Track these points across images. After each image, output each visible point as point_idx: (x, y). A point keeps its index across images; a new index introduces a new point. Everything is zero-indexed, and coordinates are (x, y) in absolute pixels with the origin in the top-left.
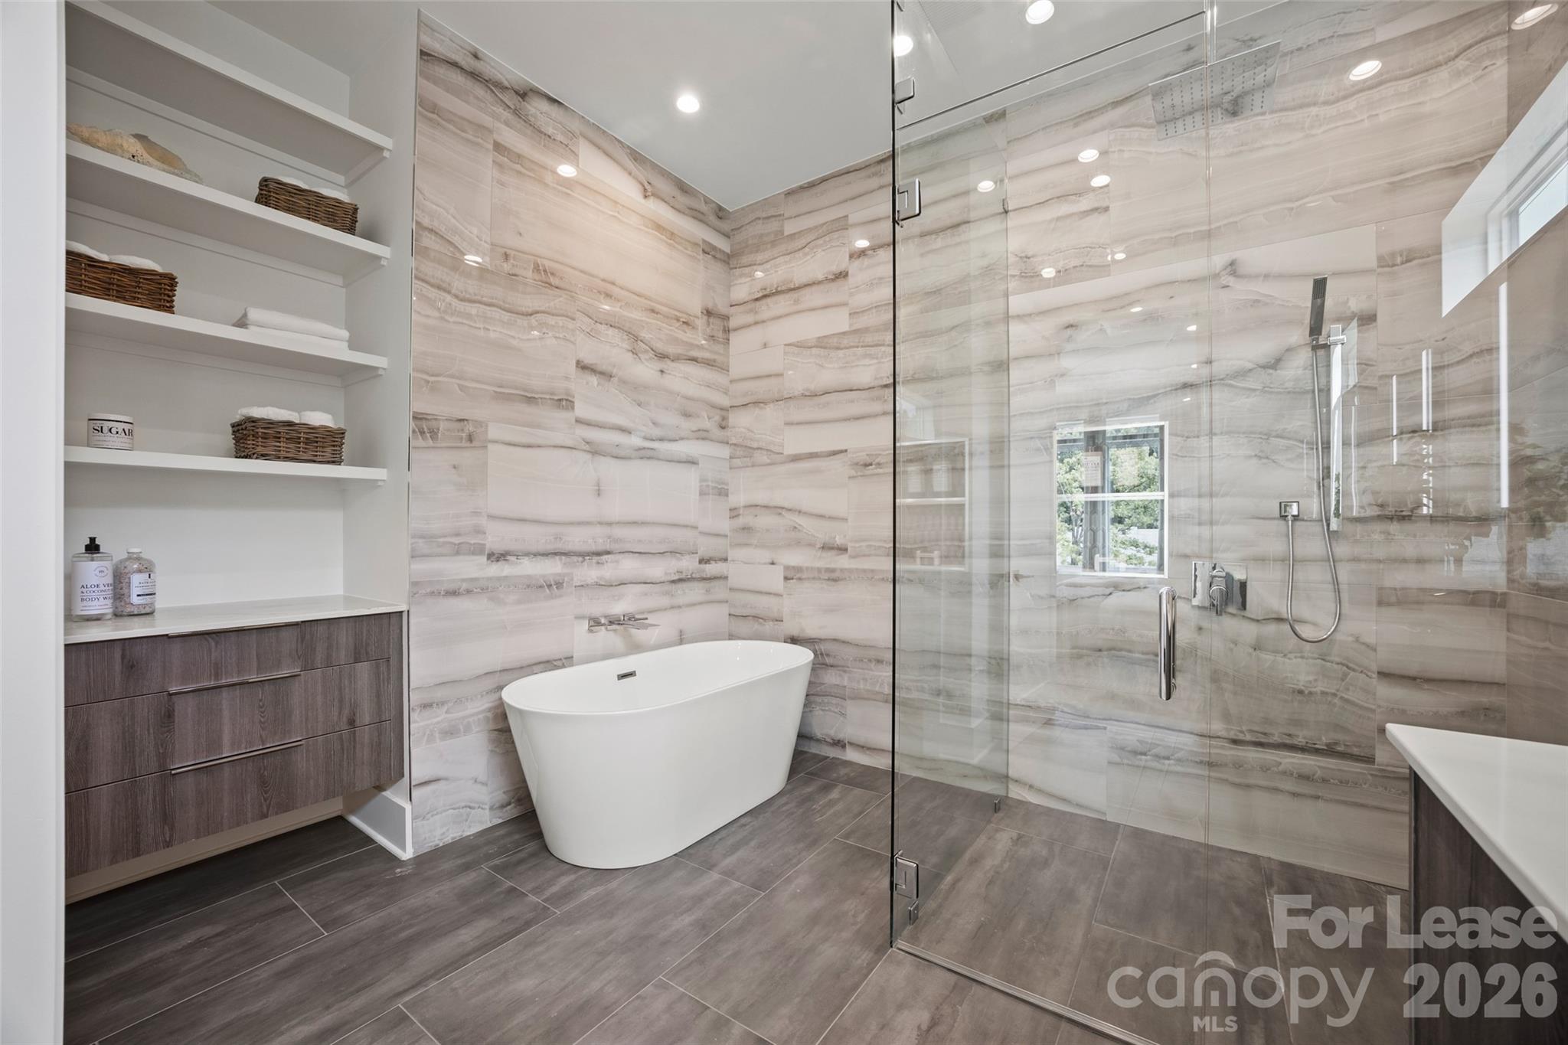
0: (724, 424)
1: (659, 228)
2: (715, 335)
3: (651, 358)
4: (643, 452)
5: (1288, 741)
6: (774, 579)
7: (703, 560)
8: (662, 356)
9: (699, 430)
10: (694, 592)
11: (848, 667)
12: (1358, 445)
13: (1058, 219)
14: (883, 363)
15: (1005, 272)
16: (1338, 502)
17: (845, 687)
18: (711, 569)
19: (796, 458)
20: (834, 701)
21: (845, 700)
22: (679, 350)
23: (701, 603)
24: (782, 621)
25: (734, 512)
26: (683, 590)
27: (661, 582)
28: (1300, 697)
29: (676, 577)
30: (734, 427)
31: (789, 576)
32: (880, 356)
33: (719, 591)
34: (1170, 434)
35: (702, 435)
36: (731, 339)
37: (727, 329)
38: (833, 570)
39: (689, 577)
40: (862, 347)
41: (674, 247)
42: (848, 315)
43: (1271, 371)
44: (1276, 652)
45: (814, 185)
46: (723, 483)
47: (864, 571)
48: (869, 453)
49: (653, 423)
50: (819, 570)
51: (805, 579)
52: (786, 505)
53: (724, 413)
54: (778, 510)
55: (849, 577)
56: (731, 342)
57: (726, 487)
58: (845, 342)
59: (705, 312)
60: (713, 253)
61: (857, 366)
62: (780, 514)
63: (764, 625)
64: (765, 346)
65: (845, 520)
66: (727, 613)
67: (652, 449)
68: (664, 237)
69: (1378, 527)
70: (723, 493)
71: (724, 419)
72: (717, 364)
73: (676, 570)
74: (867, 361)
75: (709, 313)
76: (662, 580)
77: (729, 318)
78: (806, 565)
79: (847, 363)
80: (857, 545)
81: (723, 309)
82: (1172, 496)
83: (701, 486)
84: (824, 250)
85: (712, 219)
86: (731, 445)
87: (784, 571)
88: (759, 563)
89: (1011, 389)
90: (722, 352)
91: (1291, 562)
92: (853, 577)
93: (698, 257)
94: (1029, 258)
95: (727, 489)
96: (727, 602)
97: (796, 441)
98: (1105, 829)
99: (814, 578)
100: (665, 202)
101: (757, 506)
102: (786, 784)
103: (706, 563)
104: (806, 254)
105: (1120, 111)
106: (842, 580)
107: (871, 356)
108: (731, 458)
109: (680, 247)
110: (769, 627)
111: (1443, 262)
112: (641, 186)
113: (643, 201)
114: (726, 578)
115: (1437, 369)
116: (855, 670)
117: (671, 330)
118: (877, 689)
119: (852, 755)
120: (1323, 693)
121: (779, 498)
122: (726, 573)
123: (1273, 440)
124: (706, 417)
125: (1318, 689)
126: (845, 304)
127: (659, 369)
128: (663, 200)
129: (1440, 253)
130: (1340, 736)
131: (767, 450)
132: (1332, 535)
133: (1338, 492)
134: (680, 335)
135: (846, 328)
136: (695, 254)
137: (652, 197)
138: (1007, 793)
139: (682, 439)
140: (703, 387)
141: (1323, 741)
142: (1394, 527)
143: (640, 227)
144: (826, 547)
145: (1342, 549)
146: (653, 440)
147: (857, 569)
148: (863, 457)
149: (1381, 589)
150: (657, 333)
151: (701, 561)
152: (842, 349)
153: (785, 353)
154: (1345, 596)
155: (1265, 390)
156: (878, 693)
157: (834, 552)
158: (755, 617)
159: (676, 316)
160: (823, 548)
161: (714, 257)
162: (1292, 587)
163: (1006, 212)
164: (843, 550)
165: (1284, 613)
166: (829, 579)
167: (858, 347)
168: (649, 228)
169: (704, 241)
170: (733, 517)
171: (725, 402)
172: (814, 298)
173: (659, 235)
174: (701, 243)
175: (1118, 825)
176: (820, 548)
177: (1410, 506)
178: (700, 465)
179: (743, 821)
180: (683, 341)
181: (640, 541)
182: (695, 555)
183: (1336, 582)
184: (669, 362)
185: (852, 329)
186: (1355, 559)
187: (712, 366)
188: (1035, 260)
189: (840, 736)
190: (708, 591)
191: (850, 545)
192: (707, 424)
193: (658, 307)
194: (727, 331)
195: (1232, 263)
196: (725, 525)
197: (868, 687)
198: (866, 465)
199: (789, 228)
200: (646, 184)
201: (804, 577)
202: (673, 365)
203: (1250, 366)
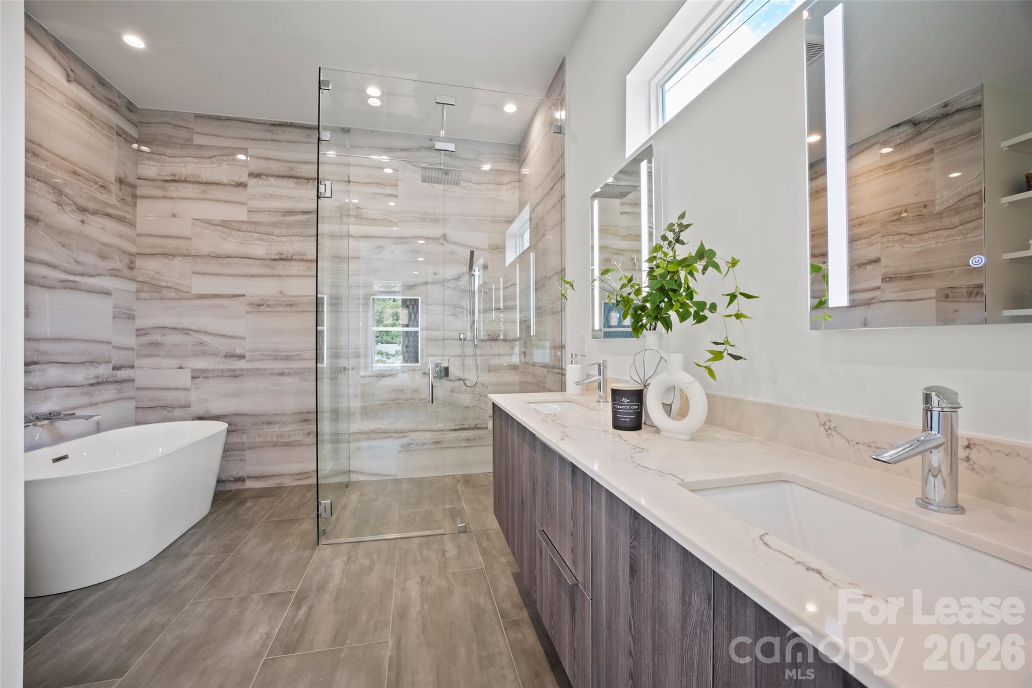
0: (132, 266)
1: (80, 107)
2: (125, 198)
3: (73, 210)
4: (65, 284)
5: (463, 427)
6: (184, 378)
7: (116, 367)
8: (83, 210)
9: (113, 269)
10: (109, 392)
11: (246, 430)
12: (483, 313)
13: (375, 194)
14: (272, 245)
15: (348, 212)
16: (477, 334)
17: (244, 442)
18: (122, 374)
19: (202, 297)
20: (236, 453)
21: (244, 451)
22: (98, 207)
23: (113, 400)
24: (190, 407)
25: (141, 332)
26: (100, 391)
27: (82, 386)
28: (466, 409)
29: (94, 381)
30: (141, 269)
31: (196, 376)
32: (270, 240)
33: (128, 391)
34: (421, 303)
35: (115, 273)
36: (137, 203)
37: (135, 195)
38: (234, 370)
39: (105, 380)
40: (257, 233)
41: (94, 126)
42: (247, 211)
43: (456, 281)
44: (458, 392)
45: (220, 119)
46: (131, 310)
47: (258, 369)
48: (261, 298)
49: (76, 262)
50: (223, 371)
51: (210, 377)
52: (193, 328)
53: (132, 258)
54: (186, 331)
55: (247, 374)
56: (137, 205)
57: (133, 313)
58: (244, 227)
59: (118, 180)
60: (124, 136)
61: (253, 244)
62: (188, 334)
63: (173, 411)
64: (174, 215)
65: (244, 338)
66: (135, 406)
67: (74, 281)
68: (84, 117)
69: (488, 343)
70: (131, 317)
71: (132, 262)
72: (126, 220)
73: (94, 376)
74: (261, 243)
75: (121, 181)
76: (82, 383)
77: (136, 187)
78: (211, 368)
79: (245, 241)
80: (253, 354)
81: (132, 180)
82: (422, 329)
83: (114, 312)
84: (228, 165)
85: (124, 110)
86: (137, 281)
87: (191, 373)
88: (167, 368)
89: (350, 273)
90: (131, 212)
91: (463, 356)
92: (249, 374)
93: (113, 137)
94: (360, 208)
95: (134, 315)
96: (134, 398)
97: (200, 286)
98: (398, 482)
99: (218, 376)
100: (86, 89)
101: (166, 328)
102: (211, 508)
103: (118, 370)
104: (212, 163)
105: (404, 154)
106: (241, 376)
107: (264, 240)
108: (137, 291)
109: (98, 127)
110: (177, 413)
111: (506, 252)
112: (63, 71)
113: (66, 84)
114: (133, 380)
115: (504, 288)
116: (251, 431)
117: (91, 191)
118: (268, 439)
119: (250, 484)
120: (473, 406)
121: (186, 323)
122: (133, 377)
123: (457, 309)
124: (118, 259)
125: (472, 405)
126: (245, 204)
127: (80, 219)
128: (84, 87)
129: (505, 248)
130: (478, 422)
131: (175, 289)
132: (475, 346)
133: (477, 329)
134: (98, 195)
135: (245, 219)
136: (110, 135)
137: (74, 83)
138: (350, 479)
139: (99, 275)
140: (116, 237)
141: (473, 424)
142: (493, 343)
143: (64, 104)
144: (228, 356)
145: (478, 352)
146: (75, 275)
147: (252, 369)
148: (257, 300)
149: (489, 365)
150: (80, 191)
151: (114, 369)
152: (241, 231)
153: (193, 225)
154: (479, 370)
155: (455, 289)
156: (269, 442)
157: (234, 359)
158: (164, 407)
159: (95, 180)
160: (226, 356)
161: (125, 139)
162: (463, 367)
163: (349, 181)
164: (242, 357)
165: (462, 376)
166: (231, 376)
167: (254, 232)
168: (72, 107)
169: (118, 126)
170: (140, 335)
171: (133, 249)
172: (221, 193)
173: (80, 114)
174: (115, 127)
175: (402, 479)
176: (223, 357)
177: (496, 336)
178: (113, 296)
179: (191, 532)
180: (100, 200)
181: (63, 354)
182: (109, 364)
183: (476, 364)
184: (89, 215)
185: (249, 220)
186: (482, 355)
187: (124, 222)
188: (363, 210)
189: (241, 474)
190: (119, 391)
191: (247, 354)
192: (119, 265)
193: (79, 170)
194: (135, 196)
195: (445, 235)
196: (131, 341)
197: (261, 440)
198: (259, 305)
199: (198, 140)
200: (69, 71)
201: (209, 376)
202: (92, 217)
203: (450, 278)
